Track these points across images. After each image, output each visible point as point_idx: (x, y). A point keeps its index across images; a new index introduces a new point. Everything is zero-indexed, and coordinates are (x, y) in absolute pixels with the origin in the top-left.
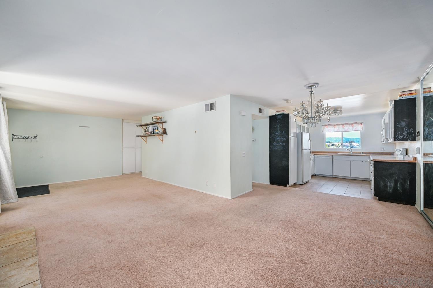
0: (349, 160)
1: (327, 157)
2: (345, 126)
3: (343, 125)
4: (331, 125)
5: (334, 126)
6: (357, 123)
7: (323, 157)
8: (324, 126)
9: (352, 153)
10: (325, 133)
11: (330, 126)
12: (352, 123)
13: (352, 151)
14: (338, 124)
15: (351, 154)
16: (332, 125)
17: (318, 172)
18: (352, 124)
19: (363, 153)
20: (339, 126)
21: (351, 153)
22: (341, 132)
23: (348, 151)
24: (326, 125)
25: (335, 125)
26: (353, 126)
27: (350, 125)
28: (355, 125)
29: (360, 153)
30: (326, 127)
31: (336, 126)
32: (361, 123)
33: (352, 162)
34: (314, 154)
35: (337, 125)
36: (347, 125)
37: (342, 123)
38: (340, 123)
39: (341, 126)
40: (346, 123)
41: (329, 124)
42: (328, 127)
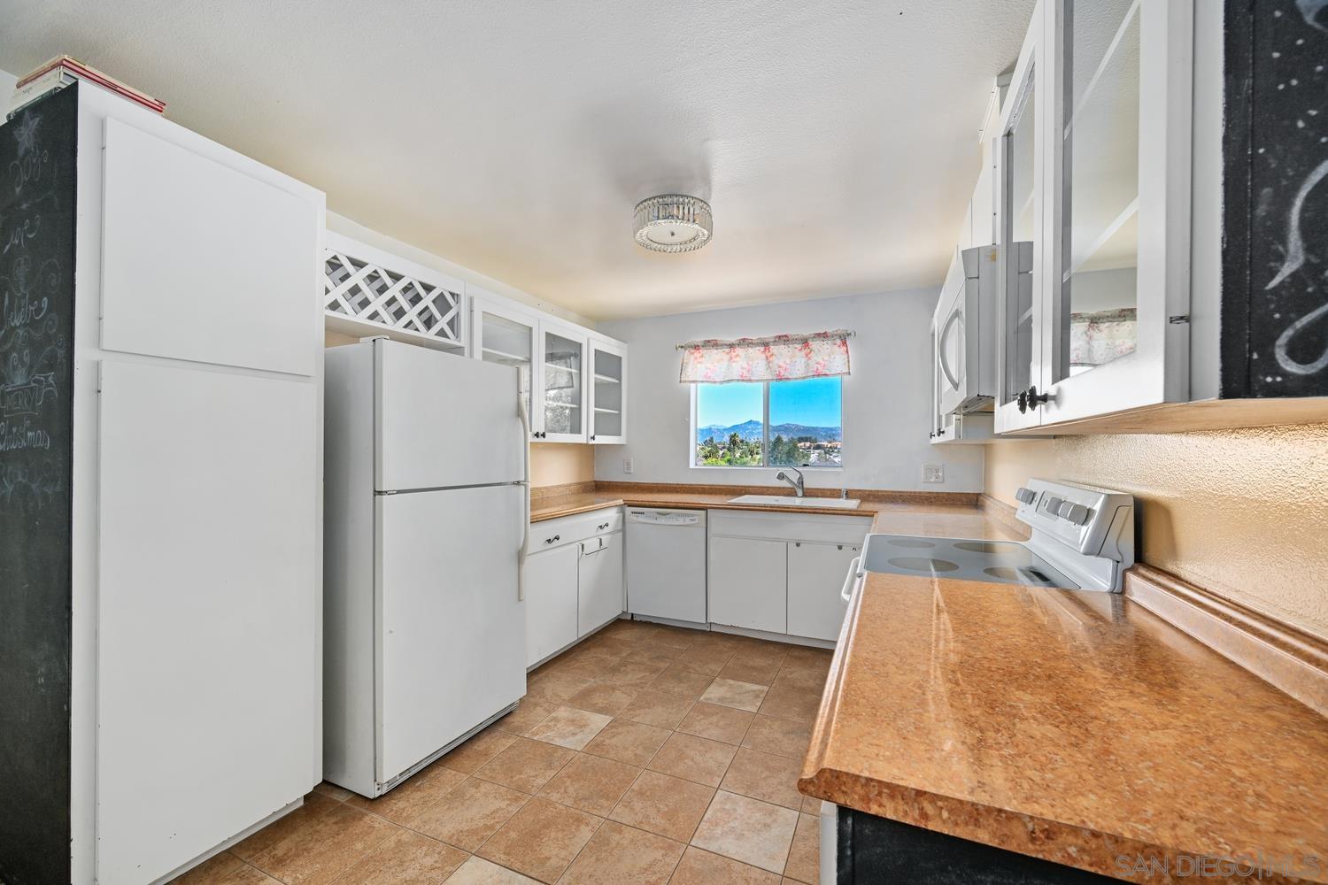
0: (778, 540)
1: (681, 521)
2: (773, 349)
3: (766, 344)
4: (715, 345)
5: (727, 350)
6: (824, 336)
7: (662, 521)
8: (686, 352)
9: (804, 495)
10: (693, 385)
11: (714, 353)
12: (805, 334)
13: (801, 481)
14: (744, 340)
15: (797, 502)
16: (723, 345)
17: (641, 609)
18: (805, 342)
19: (849, 494)
20: (750, 350)
21: (800, 493)
22: (761, 385)
23: (784, 483)
24: (696, 347)
25: (731, 346)
26: (807, 350)
27: (799, 346)
28: (815, 345)
30: (697, 354)
31: (739, 351)
32: (844, 338)
33: (792, 546)
34: (621, 502)
35: (744, 343)
36: (783, 346)
37: (762, 337)
38: (754, 337)
39: (756, 353)
40: (780, 337)
41: (709, 341)
42: (702, 356)
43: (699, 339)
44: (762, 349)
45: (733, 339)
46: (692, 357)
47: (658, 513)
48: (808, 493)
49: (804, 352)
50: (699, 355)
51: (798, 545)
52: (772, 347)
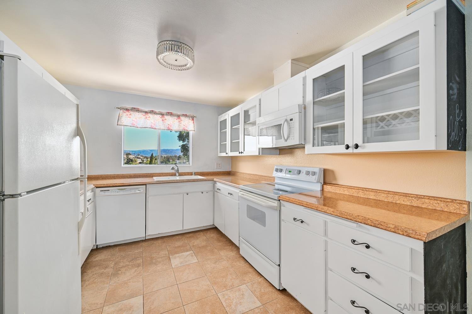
0: (179, 194)
1: (133, 192)
2: (166, 117)
3: (162, 115)
4: (138, 110)
5: (144, 114)
6: (186, 116)
7: (121, 193)
8: (121, 111)
10: (123, 127)
11: (137, 114)
12: (179, 113)
13: (178, 170)
15: (178, 178)
16: (142, 111)
17: (101, 242)
18: (179, 116)
19: (195, 174)
20: (155, 116)
21: (177, 175)
22: (158, 131)
23: (173, 171)
24: (127, 110)
25: (146, 112)
26: (179, 120)
27: (176, 118)
28: (183, 118)
29: (191, 174)
30: (127, 113)
31: (150, 115)
32: (193, 118)
34: (93, 186)
35: (152, 112)
36: (169, 117)
37: (161, 111)
38: (157, 111)
39: (158, 117)
40: (168, 113)
41: (134, 108)
42: (130, 114)
43: (129, 106)
44: (161, 116)
45: (147, 110)
46: (125, 114)
47: (119, 189)
48: (180, 175)
49: (178, 120)
50: (129, 114)
51: (187, 194)
52: (165, 116)
